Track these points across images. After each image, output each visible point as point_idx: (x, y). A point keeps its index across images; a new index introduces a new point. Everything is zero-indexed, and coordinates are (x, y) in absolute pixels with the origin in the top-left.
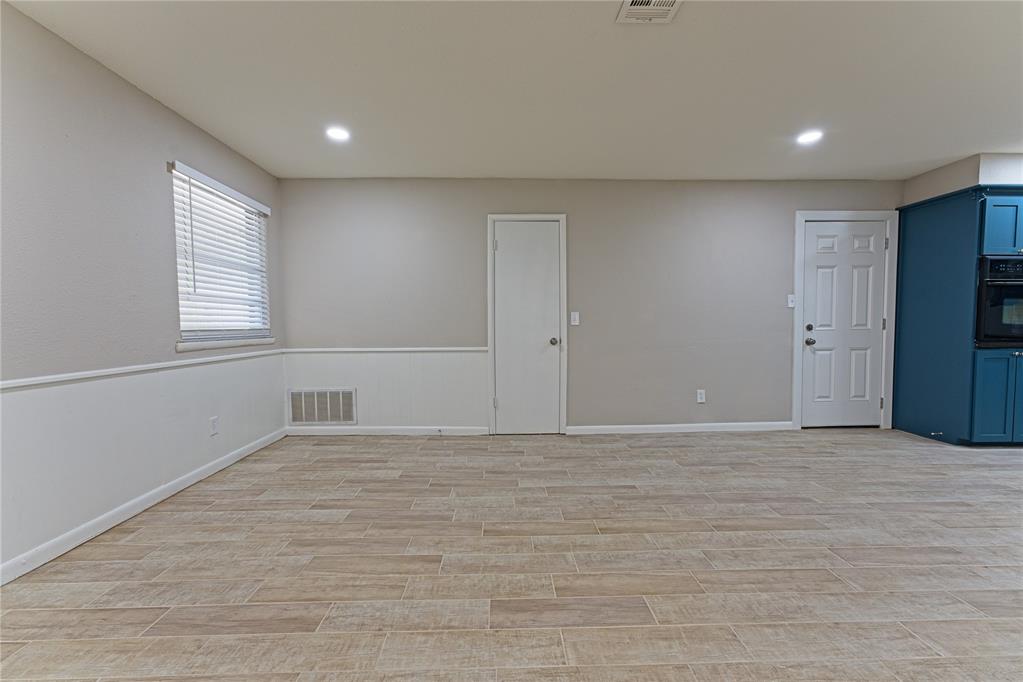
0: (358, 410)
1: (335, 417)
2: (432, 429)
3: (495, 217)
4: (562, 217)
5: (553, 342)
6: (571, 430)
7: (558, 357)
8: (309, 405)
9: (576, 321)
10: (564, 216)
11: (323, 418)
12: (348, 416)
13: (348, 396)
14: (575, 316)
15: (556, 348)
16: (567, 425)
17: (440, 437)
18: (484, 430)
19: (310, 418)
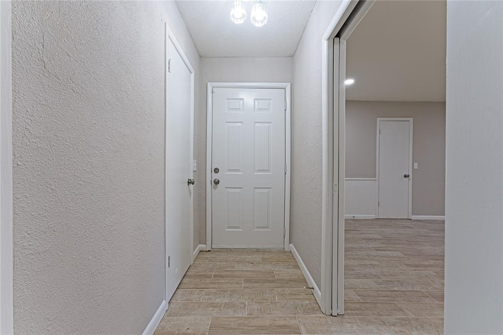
2: (351, 216)
3: (380, 119)
5: (405, 176)
6: (414, 217)
9: (416, 167)
10: (412, 119)
14: (416, 164)
15: (407, 178)
16: (412, 215)
17: (356, 220)
18: (373, 216)
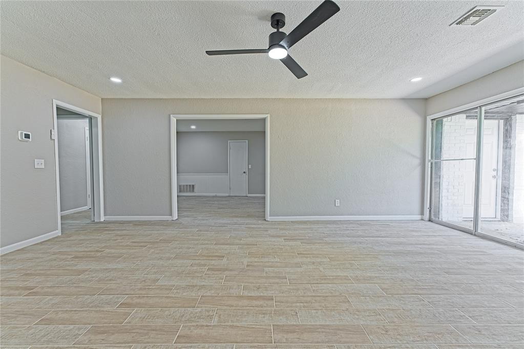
0: (195, 189)
1: (190, 191)
2: (214, 194)
3: (230, 141)
4: (247, 141)
5: (244, 172)
6: (249, 195)
7: (246, 177)
8: (184, 189)
9: (250, 167)
11: (187, 192)
12: (193, 191)
13: (193, 186)
15: (245, 174)
17: (216, 196)
18: (227, 195)
19: (184, 192)
